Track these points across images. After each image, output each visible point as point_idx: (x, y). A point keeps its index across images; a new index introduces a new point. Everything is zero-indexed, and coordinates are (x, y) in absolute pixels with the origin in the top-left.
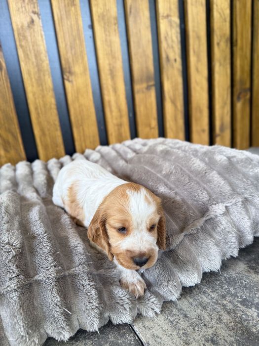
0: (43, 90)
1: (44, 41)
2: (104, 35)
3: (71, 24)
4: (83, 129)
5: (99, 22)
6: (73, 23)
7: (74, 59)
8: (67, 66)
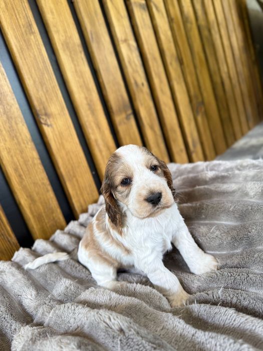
0: (19, 143)
1: (7, 80)
2: (73, 66)
3: (35, 56)
4: (77, 181)
5: (64, 51)
6: (36, 53)
7: (47, 97)
8: (42, 107)
